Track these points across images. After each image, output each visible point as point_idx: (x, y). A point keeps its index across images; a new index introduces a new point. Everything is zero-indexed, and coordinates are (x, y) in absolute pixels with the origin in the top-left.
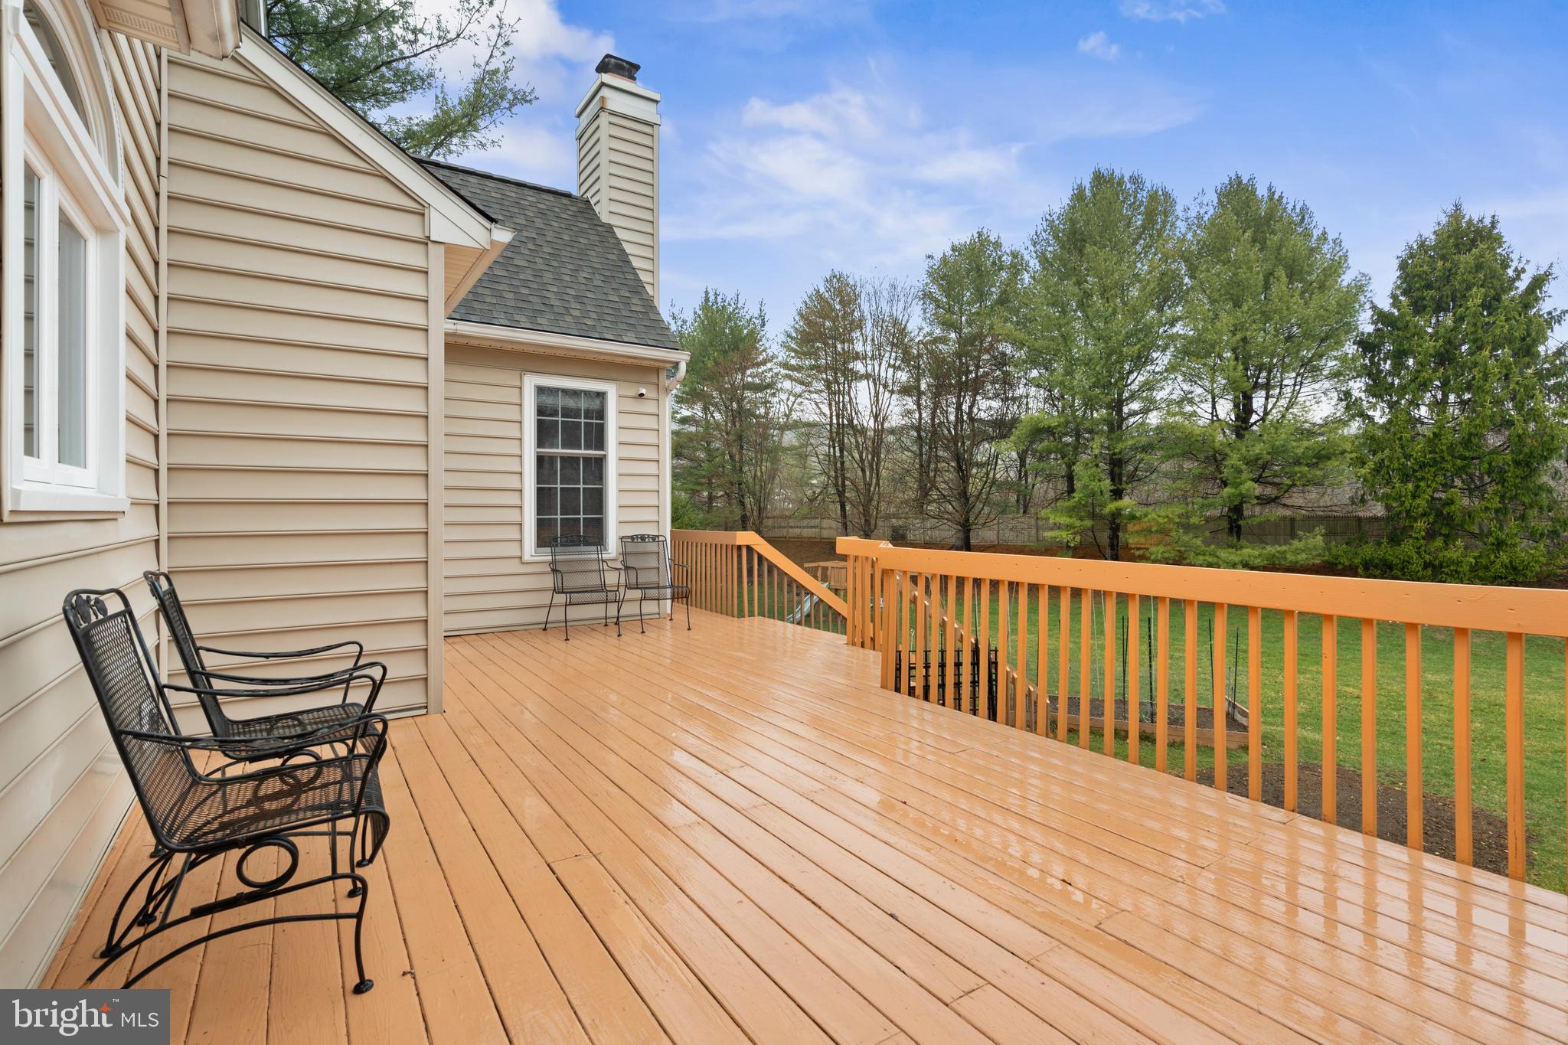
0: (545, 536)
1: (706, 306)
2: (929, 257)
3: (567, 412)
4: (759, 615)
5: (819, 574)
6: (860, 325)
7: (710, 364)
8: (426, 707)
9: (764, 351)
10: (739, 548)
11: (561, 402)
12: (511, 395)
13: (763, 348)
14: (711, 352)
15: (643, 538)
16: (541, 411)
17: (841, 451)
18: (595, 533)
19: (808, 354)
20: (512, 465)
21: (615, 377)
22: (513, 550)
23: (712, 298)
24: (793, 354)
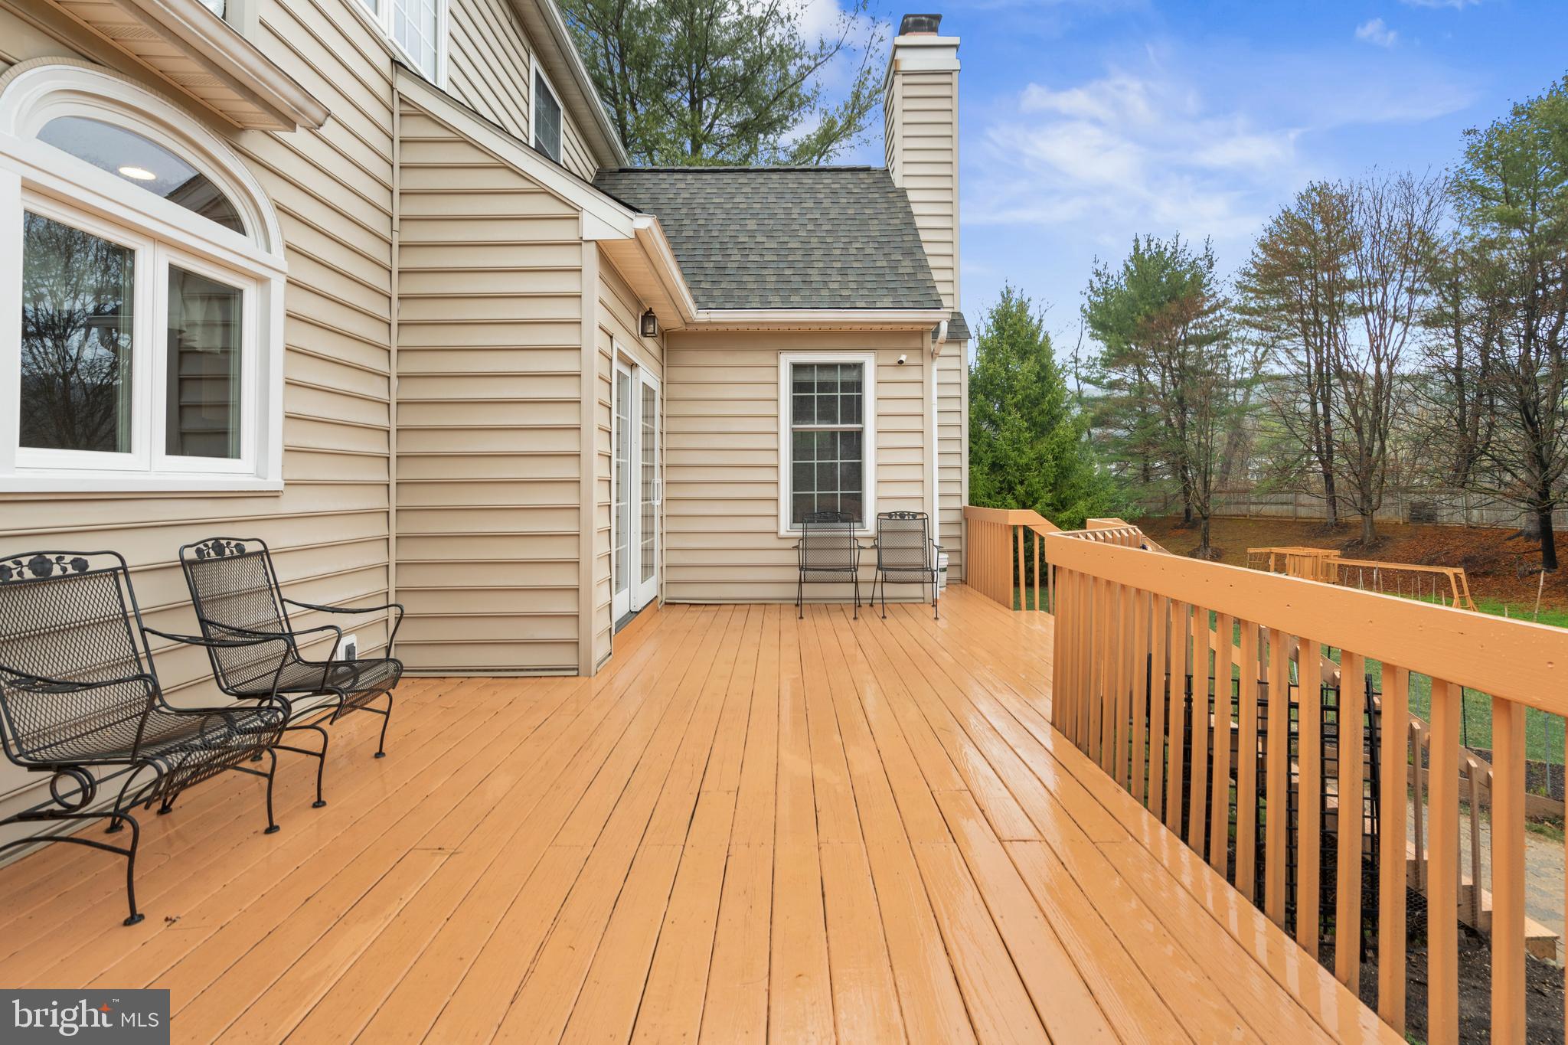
0: (802, 512)
1: (1137, 256)
2: (1469, 133)
3: (823, 387)
4: (1041, 608)
5: (1272, 562)
6: (1354, 244)
7: (1140, 320)
8: (578, 669)
9: (1214, 295)
10: (1015, 528)
11: (816, 377)
12: (767, 375)
13: (1211, 293)
14: (1141, 306)
15: (902, 515)
16: (797, 386)
17: (1326, 408)
18: (853, 510)
19: (1274, 293)
20: (767, 442)
21: (873, 346)
22: (768, 525)
23: (1143, 245)
24: (1251, 295)
